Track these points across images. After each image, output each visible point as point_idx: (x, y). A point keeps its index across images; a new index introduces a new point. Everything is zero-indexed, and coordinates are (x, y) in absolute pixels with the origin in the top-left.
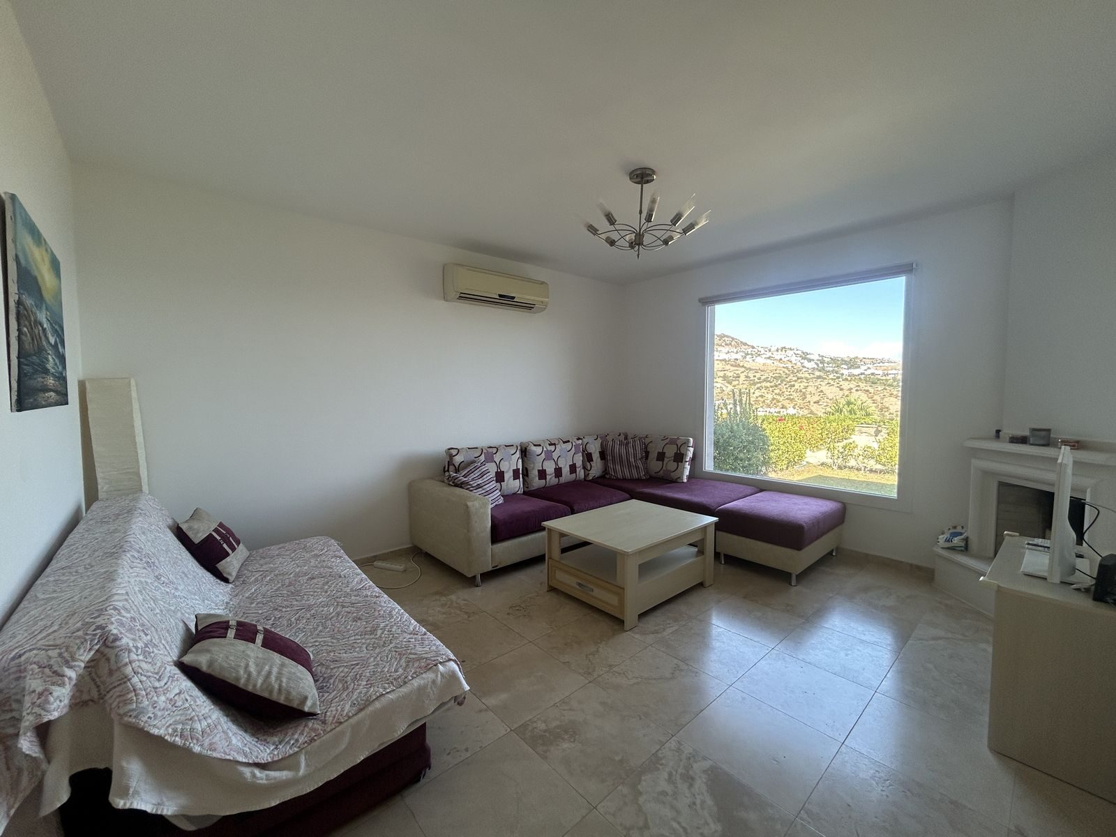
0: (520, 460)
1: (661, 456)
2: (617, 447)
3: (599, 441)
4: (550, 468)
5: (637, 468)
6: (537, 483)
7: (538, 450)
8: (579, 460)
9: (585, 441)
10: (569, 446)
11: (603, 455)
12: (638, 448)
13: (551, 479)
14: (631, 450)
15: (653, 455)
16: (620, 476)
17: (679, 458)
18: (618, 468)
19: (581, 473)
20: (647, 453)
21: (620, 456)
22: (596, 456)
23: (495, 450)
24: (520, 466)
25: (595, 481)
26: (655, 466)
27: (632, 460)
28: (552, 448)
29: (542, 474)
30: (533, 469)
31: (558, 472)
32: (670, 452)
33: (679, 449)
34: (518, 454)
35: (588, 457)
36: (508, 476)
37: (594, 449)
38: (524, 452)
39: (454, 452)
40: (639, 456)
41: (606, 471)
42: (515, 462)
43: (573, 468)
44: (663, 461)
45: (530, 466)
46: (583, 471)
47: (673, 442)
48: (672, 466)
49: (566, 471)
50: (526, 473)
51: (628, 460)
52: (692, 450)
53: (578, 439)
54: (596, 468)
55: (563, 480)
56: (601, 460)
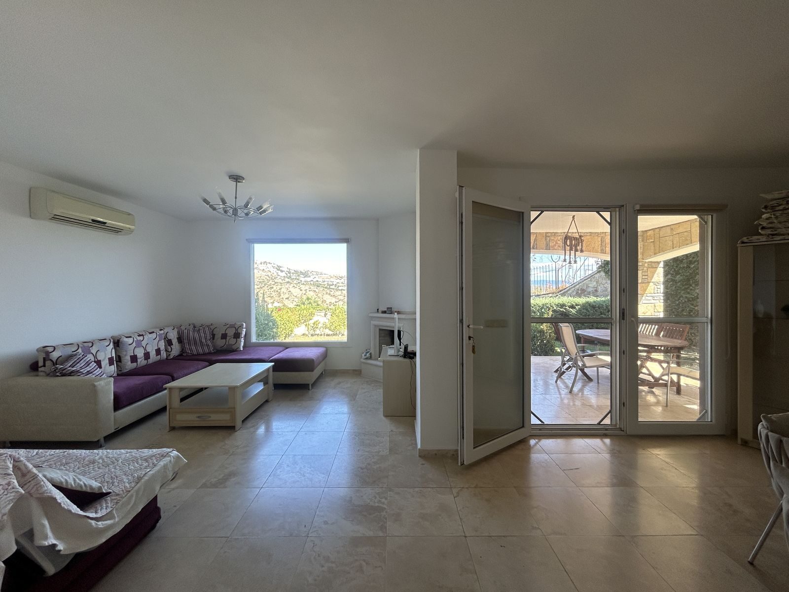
0: (114, 350)
1: (224, 336)
2: (191, 333)
3: (176, 331)
4: (140, 353)
5: (208, 345)
6: (129, 366)
7: (130, 341)
8: (162, 345)
9: (166, 331)
10: (154, 335)
11: (180, 340)
12: (208, 332)
13: (141, 362)
14: (202, 335)
15: (218, 336)
16: (195, 352)
17: (237, 336)
18: (193, 348)
19: (164, 355)
20: (214, 335)
21: (195, 339)
22: (175, 341)
23: (90, 345)
24: (114, 355)
25: (175, 358)
26: (220, 343)
27: (204, 341)
28: (141, 338)
29: (134, 359)
30: (126, 355)
31: (147, 355)
32: (231, 332)
33: (236, 330)
34: (112, 346)
35: (169, 342)
36: (105, 363)
37: (173, 335)
38: (117, 343)
39: (50, 349)
40: (208, 338)
41: (183, 351)
42: (109, 351)
43: (158, 352)
44: (226, 339)
45: (122, 355)
46: (165, 353)
47: (232, 326)
48: (233, 341)
49: (153, 354)
50: (119, 359)
51: (201, 342)
52: (245, 330)
53: (161, 330)
54: (176, 349)
55: (150, 361)
56: (179, 343)
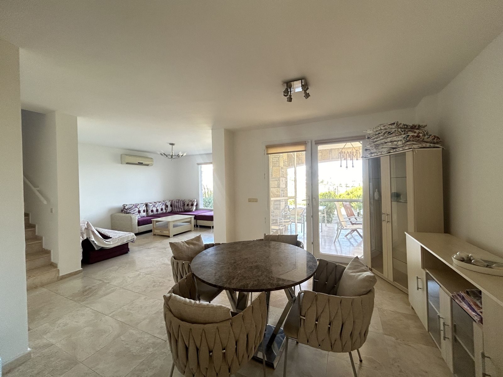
0: (145, 207)
2: (175, 203)
4: (155, 209)
6: (151, 213)
7: (151, 204)
8: (164, 207)
9: (166, 202)
10: (160, 203)
13: (155, 212)
14: (179, 204)
15: (186, 205)
16: (176, 211)
17: (192, 205)
18: (176, 209)
21: (176, 206)
23: (137, 205)
25: (169, 213)
26: (186, 208)
28: (155, 204)
35: (167, 206)
36: (142, 211)
37: (169, 204)
38: (147, 205)
39: (125, 205)
40: (182, 205)
41: (172, 210)
43: (162, 209)
46: (165, 210)
47: (191, 201)
48: (190, 207)
50: (147, 211)
51: (179, 207)
52: (196, 203)
54: (169, 209)
56: (171, 207)
